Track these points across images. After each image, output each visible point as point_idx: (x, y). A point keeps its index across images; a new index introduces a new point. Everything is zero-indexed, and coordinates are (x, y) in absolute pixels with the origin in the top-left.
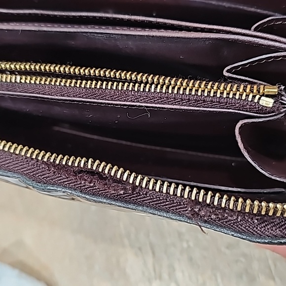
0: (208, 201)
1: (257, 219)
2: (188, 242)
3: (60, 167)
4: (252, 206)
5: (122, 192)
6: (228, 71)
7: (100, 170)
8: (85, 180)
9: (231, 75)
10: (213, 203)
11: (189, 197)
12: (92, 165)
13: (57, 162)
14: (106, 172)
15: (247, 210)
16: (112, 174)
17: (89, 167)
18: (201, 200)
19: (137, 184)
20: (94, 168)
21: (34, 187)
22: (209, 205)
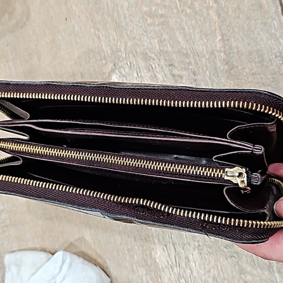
0: (211, 220)
1: (238, 230)
2: (198, 242)
3: (124, 205)
4: (235, 222)
5: (162, 217)
6: (215, 159)
7: (148, 205)
8: (140, 211)
9: (216, 160)
10: (213, 221)
11: (200, 218)
12: (143, 203)
13: (122, 201)
14: (152, 206)
15: (232, 224)
16: (155, 207)
17: (141, 203)
18: (206, 219)
19: (170, 212)
20: (144, 204)
21: (108, 216)
22: (211, 222)
